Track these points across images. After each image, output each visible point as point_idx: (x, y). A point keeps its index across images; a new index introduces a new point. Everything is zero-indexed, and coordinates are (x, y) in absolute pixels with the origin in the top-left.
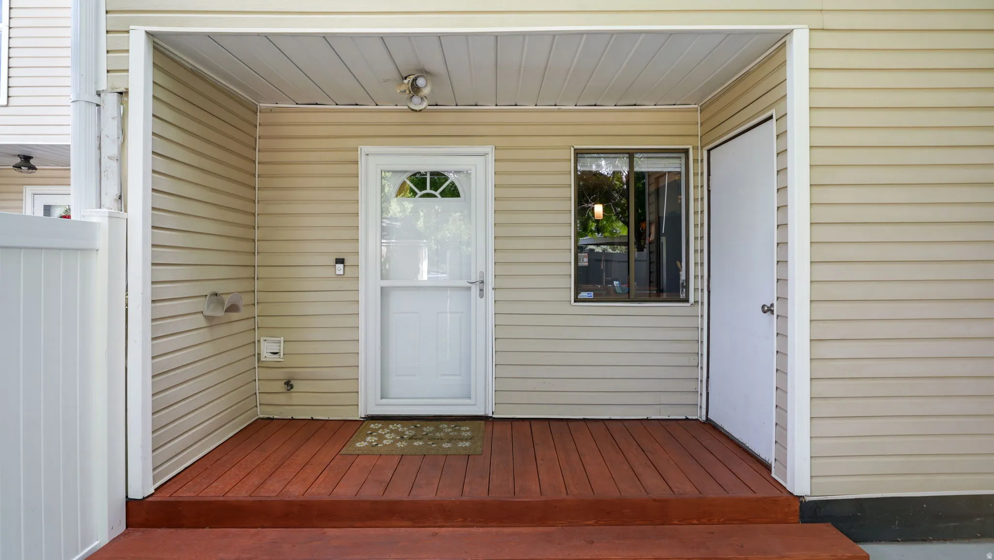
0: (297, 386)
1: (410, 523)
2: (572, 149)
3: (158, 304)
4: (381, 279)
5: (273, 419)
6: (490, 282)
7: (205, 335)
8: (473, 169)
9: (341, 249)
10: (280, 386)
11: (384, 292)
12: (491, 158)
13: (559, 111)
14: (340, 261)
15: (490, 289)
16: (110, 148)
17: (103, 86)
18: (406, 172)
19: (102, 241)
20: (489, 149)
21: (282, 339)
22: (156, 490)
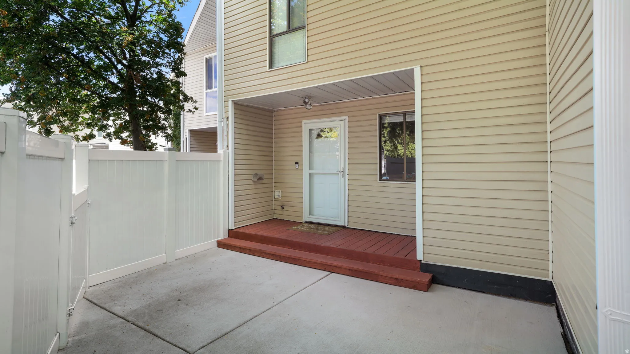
0: (285, 208)
1: (290, 247)
2: (378, 114)
3: (236, 176)
4: (309, 170)
5: (278, 219)
6: (346, 172)
7: (253, 186)
8: (340, 126)
9: (297, 159)
10: (280, 208)
11: (310, 175)
12: (346, 121)
13: (373, 98)
14: (297, 163)
15: (346, 174)
16: (225, 133)
17: (224, 117)
18: (318, 129)
19: (222, 159)
20: (346, 118)
21: (280, 191)
22: (235, 228)
